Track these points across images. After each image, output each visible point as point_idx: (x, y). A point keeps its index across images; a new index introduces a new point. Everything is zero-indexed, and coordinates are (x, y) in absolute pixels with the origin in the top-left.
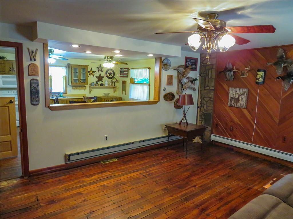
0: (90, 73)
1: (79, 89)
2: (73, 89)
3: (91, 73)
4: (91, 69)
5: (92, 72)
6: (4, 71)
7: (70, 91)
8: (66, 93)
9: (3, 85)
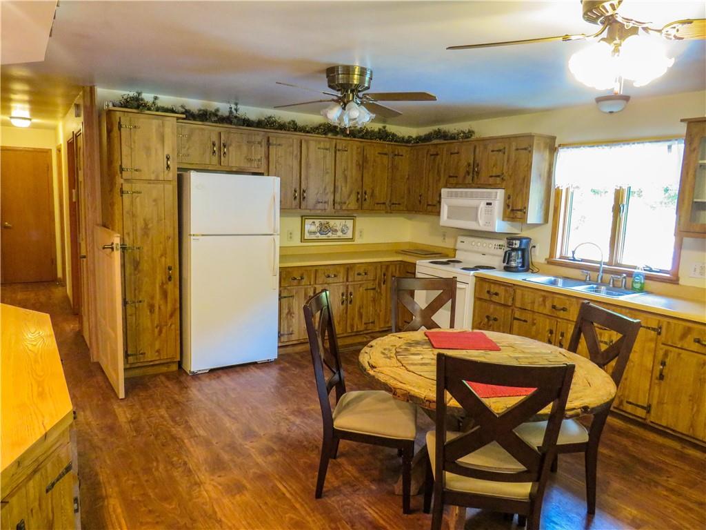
6: (456, 177)
7: (698, 271)
8: (674, 280)
9: (448, 217)
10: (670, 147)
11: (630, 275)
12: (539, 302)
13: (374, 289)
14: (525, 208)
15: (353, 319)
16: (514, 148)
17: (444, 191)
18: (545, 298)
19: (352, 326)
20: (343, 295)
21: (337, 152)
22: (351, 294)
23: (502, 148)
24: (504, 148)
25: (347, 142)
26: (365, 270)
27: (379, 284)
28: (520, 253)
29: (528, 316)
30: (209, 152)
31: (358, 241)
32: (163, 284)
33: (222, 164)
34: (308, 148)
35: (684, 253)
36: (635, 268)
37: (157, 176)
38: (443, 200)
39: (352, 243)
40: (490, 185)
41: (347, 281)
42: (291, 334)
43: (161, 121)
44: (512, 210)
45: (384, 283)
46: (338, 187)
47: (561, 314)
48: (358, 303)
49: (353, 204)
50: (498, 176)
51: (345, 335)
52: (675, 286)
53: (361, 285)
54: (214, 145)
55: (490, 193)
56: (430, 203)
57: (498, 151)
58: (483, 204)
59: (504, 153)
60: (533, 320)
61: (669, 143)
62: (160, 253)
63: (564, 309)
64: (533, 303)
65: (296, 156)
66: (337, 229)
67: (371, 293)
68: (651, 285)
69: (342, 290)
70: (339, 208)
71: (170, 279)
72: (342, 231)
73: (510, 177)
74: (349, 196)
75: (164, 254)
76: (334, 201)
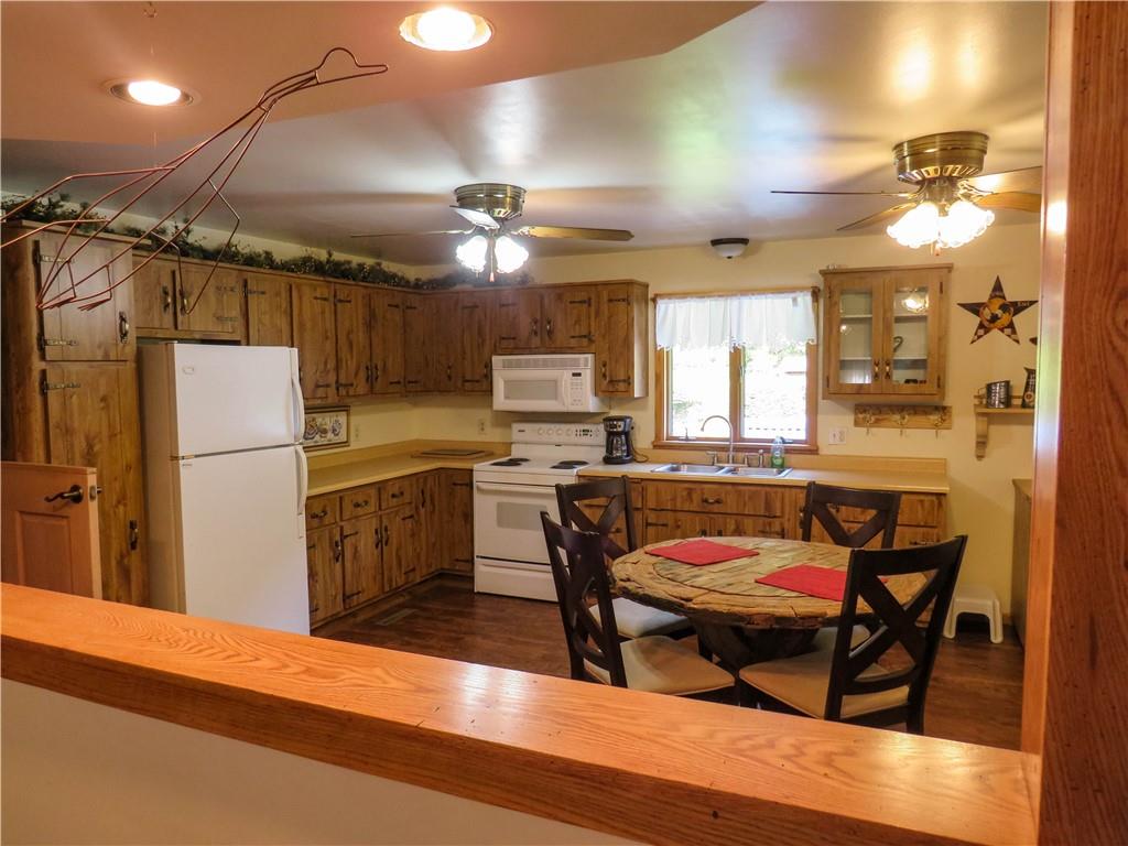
0: (987, 313)
1: (902, 426)
2: (857, 424)
3: (994, 318)
4: (998, 287)
5: (1004, 308)
6: (514, 338)
7: (837, 437)
8: (814, 451)
9: (507, 397)
10: (795, 300)
11: (767, 450)
12: (682, 497)
13: (412, 517)
14: (629, 378)
15: (390, 569)
16: (606, 298)
17: (497, 360)
18: (690, 491)
19: (390, 580)
20: (376, 532)
21: (339, 305)
22: (386, 530)
23: (586, 299)
24: (590, 299)
25: (349, 287)
26: (400, 488)
27: (417, 508)
28: (623, 438)
29: (669, 518)
30: (158, 306)
31: (354, 445)
32: (122, 556)
33: (180, 328)
34: (300, 298)
35: (820, 418)
36: (772, 441)
37: (106, 354)
38: (495, 373)
39: (346, 449)
40: (572, 348)
41: (380, 509)
42: (316, 610)
43: (108, 251)
44: (611, 381)
45: (423, 506)
46: (341, 360)
47: (716, 508)
48: (394, 541)
49: (362, 388)
50: (585, 336)
51: (382, 597)
52: (816, 457)
53: (397, 513)
54: (166, 293)
55: (578, 359)
56: (468, 378)
57: (580, 302)
58: (567, 375)
59: (590, 305)
60: (676, 521)
61: (793, 295)
62: (115, 498)
63: (718, 502)
64: (674, 499)
65: (285, 312)
66: (327, 427)
67: (409, 523)
68: (793, 458)
69: (374, 523)
70: (344, 393)
71: (133, 546)
72: (334, 430)
73: (604, 336)
74: (356, 374)
75: (122, 500)
76: (337, 382)
